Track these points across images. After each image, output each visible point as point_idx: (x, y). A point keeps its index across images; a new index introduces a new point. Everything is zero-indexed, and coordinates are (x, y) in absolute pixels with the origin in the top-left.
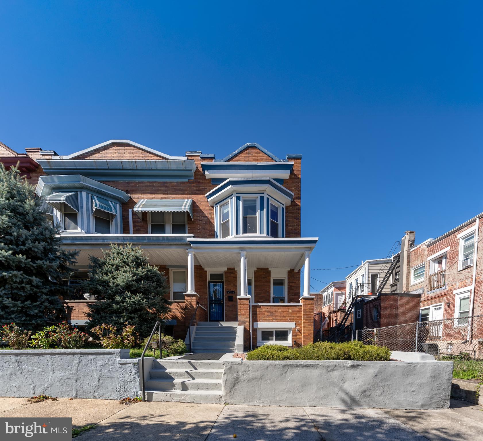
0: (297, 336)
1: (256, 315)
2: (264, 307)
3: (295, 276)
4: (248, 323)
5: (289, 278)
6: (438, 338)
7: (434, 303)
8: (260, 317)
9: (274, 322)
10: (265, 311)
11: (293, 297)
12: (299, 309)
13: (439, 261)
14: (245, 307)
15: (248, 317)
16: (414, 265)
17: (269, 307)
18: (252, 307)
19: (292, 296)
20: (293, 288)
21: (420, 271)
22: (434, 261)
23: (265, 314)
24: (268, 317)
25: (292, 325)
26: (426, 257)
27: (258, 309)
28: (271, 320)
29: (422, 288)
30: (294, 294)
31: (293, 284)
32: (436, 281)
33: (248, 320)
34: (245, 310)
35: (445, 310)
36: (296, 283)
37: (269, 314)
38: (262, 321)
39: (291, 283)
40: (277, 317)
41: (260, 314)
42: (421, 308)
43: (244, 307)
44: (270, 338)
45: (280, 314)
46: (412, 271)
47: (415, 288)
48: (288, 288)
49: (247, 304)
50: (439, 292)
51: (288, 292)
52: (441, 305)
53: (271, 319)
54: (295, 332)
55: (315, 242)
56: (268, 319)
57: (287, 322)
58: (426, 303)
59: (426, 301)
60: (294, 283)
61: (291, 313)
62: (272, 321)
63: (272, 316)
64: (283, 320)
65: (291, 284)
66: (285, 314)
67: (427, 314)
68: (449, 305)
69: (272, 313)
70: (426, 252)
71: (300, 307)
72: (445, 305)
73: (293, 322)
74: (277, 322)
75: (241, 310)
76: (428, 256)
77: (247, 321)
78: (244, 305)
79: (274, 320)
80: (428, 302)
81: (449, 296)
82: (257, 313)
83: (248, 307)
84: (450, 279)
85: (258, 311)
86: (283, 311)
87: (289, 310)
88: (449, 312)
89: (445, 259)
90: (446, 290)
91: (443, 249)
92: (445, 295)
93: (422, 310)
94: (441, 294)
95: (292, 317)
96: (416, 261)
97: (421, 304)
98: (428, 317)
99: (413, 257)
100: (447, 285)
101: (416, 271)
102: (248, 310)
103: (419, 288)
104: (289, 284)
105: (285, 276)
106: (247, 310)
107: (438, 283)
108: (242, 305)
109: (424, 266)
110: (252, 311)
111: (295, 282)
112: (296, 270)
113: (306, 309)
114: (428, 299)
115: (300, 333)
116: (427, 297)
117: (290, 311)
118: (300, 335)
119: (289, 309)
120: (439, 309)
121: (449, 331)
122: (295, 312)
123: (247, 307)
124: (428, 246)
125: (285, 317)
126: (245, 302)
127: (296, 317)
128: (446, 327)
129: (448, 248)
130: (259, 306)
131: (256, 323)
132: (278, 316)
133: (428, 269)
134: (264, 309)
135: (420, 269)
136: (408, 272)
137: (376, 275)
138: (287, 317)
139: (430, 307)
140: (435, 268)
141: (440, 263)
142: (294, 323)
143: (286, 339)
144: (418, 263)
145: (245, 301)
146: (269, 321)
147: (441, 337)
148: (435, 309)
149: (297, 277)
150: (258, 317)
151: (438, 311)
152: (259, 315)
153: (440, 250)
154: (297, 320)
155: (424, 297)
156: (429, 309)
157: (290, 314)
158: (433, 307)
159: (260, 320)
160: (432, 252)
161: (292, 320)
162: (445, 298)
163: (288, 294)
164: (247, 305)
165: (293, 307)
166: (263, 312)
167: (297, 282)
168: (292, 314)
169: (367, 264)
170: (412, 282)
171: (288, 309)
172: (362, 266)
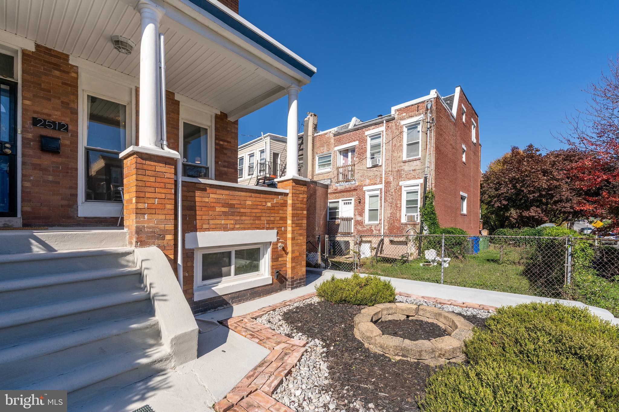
0: (280, 259)
1: (192, 213)
2: (214, 190)
3: (229, 129)
4: (169, 237)
5: (217, 129)
6: (348, 234)
7: (343, 197)
8: (204, 217)
9: (238, 229)
10: (218, 201)
11: (226, 169)
12: (282, 202)
13: (345, 153)
14: (162, 185)
15: (172, 217)
16: (319, 152)
17: (227, 192)
18: (182, 186)
19: (224, 167)
20: (225, 151)
21: (326, 160)
22: (340, 152)
23: (218, 209)
24: (223, 217)
25: (271, 236)
26: (333, 146)
27: (198, 193)
28: (232, 226)
29: (329, 179)
30: (226, 164)
31: (226, 144)
32: (341, 173)
33: (171, 227)
34: (163, 196)
35: (356, 206)
36: (230, 142)
37: (226, 209)
38: (208, 229)
39: (222, 140)
40: (244, 218)
41: (204, 209)
42: (329, 201)
43: (157, 185)
44: (224, 270)
45: (249, 211)
46: (317, 158)
47: (321, 177)
48: (216, 149)
49: (167, 175)
50: (348, 186)
51: (216, 157)
52: (351, 200)
53: (230, 222)
54: (276, 250)
55: (310, 73)
56: (223, 222)
57: (263, 228)
58: (334, 195)
59: (334, 193)
60: (228, 142)
61: (269, 209)
62: (233, 229)
63: (233, 214)
64: (254, 226)
65: (221, 143)
66: (259, 211)
67: (336, 208)
68: (360, 202)
69: (231, 206)
70: (332, 141)
71: (285, 198)
72: (355, 200)
73: (273, 228)
74: (245, 229)
75: (148, 195)
76: (336, 146)
77: (167, 232)
78: (159, 180)
79: (237, 226)
80: (337, 195)
81: (358, 192)
82: (195, 206)
83: (173, 187)
84: (359, 175)
85: (197, 199)
86: (256, 203)
87: (266, 202)
88: (360, 208)
89: (351, 153)
90: (355, 185)
91: (351, 142)
92: (355, 190)
93: (330, 203)
94: (351, 188)
95: (272, 219)
96: (322, 148)
97: (329, 196)
98: (337, 211)
99: (317, 143)
100: (356, 180)
101: (320, 159)
102: (173, 197)
103: (326, 178)
104: (217, 141)
105: (209, 124)
106: (169, 196)
107: (343, 176)
108: (152, 179)
109: (331, 156)
110: (183, 200)
111: (229, 140)
112: (231, 119)
113: (296, 202)
114: (336, 192)
115: (284, 253)
116: (336, 190)
117: (269, 204)
118: (285, 255)
119: (267, 200)
120: (349, 204)
121: (360, 228)
122: (276, 208)
123: (169, 186)
124: (335, 135)
125: (259, 218)
126: (163, 169)
127: (278, 218)
128: (358, 223)
129: (356, 143)
130: (202, 186)
131: (192, 234)
132: (244, 214)
133: (336, 160)
134: (213, 196)
135: (325, 158)
136: (313, 158)
137: (278, 154)
138: (262, 218)
139: (340, 200)
140: (341, 161)
141: (346, 156)
142: (275, 231)
143: (255, 268)
144: (324, 150)
145: (161, 168)
146: (225, 228)
147: (352, 233)
148: (344, 203)
149: (232, 132)
150: (198, 217)
151: (348, 206)
152: (201, 213)
153: (349, 143)
154: (281, 225)
155: (332, 189)
156: (338, 202)
157: (268, 211)
158: (342, 200)
159: (205, 226)
160: (340, 142)
161: (271, 226)
162: (354, 193)
163: (216, 163)
164: (167, 181)
165: (273, 196)
166: (212, 205)
167: (232, 141)
168: (272, 211)
169: (269, 138)
170: (318, 171)
171: (264, 200)
172: (262, 139)
